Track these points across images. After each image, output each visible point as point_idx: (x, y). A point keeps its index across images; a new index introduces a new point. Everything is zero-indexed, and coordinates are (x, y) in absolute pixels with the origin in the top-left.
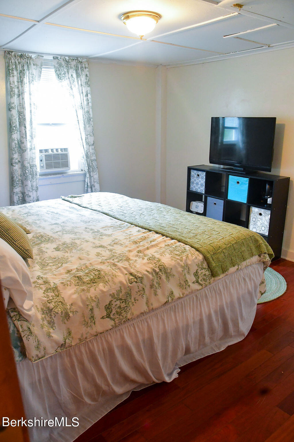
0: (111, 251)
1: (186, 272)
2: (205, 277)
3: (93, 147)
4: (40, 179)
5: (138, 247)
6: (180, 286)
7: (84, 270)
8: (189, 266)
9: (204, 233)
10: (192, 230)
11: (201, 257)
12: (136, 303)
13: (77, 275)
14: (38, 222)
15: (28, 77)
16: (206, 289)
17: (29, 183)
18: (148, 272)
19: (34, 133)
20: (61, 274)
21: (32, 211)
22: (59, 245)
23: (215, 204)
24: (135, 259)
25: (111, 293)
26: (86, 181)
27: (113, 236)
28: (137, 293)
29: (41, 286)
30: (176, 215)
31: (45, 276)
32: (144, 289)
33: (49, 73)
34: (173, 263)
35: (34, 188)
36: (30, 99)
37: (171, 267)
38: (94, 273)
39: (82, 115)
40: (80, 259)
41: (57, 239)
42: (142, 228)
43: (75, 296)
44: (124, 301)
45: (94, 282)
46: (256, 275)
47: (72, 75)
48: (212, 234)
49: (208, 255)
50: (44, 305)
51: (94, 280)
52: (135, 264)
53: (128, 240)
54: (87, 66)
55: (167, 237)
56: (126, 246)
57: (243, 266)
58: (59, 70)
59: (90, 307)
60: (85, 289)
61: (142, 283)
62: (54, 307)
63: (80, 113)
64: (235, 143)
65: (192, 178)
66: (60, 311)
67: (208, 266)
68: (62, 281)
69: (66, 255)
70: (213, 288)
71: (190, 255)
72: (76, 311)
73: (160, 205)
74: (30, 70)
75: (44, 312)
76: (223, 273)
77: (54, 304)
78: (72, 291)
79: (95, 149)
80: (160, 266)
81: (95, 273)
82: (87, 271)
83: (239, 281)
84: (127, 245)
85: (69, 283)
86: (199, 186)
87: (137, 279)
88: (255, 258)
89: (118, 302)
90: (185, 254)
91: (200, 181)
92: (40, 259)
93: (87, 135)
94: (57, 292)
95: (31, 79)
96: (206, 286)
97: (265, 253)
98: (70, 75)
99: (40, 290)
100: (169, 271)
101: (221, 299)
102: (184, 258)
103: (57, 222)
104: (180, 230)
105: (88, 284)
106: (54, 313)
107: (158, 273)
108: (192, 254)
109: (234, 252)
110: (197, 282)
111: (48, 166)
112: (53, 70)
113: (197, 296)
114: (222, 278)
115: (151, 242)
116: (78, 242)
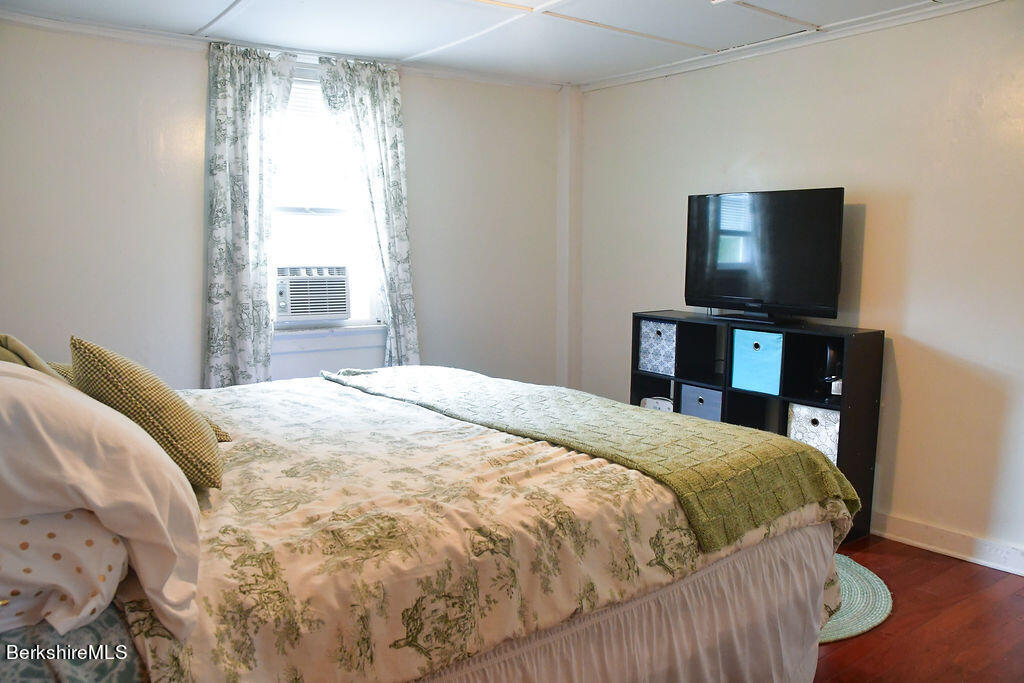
0: (431, 478)
1: (629, 535)
2: (680, 551)
3: (407, 266)
4: (275, 338)
5: (502, 472)
6: (614, 570)
7: (353, 518)
8: (638, 520)
9: (675, 442)
10: (643, 437)
11: (668, 498)
12: (490, 609)
13: (330, 528)
14: (255, 421)
15: (258, 100)
16: (682, 584)
17: (249, 345)
18: (526, 526)
19: (265, 228)
20: (291, 526)
21: (245, 400)
22: (299, 464)
23: (701, 401)
24: (494, 496)
25: (422, 576)
26: (388, 347)
27: (441, 451)
28: (493, 583)
29: (229, 550)
30: (604, 410)
31: (245, 528)
32: (513, 571)
33: (309, 94)
34: (594, 508)
35: (261, 358)
36: (261, 148)
37: (588, 518)
38: (378, 525)
39: (382, 192)
40: (346, 493)
41: (294, 452)
42: (517, 434)
43: (319, 580)
44: (457, 601)
45: (377, 545)
46: (815, 557)
47: (361, 100)
48: (695, 446)
49: (688, 494)
50: (229, 597)
51: (377, 541)
52: (492, 507)
53: (478, 459)
54: (397, 80)
55: (579, 452)
56: (473, 470)
57: (781, 530)
58: (332, 88)
59: (359, 612)
60: (350, 562)
61: (508, 554)
62: (258, 605)
63: (379, 186)
64: (744, 268)
65: (643, 340)
66: (273, 618)
67: (689, 523)
68: (290, 541)
69: (312, 485)
70: (703, 582)
71: (638, 491)
72: (319, 621)
73: (563, 390)
74: (264, 85)
75: (225, 617)
76: (729, 543)
77: (257, 598)
78: (314, 566)
79: (410, 271)
80: (559, 513)
81: (382, 525)
82: (359, 520)
83: (770, 567)
84: (472, 466)
85: (306, 545)
86: (662, 358)
87: (496, 543)
88: (811, 511)
89: (441, 604)
90: (626, 489)
91: (663, 347)
92: (240, 493)
93: (393, 238)
94: (269, 568)
95: (265, 104)
96: (684, 576)
97: (837, 497)
98: (357, 100)
99: (225, 559)
100: (583, 528)
101: (725, 618)
102: (625, 497)
103: (302, 421)
104: (613, 438)
105: (358, 549)
106: (256, 620)
107: (553, 531)
108: (645, 491)
109: (756, 490)
110: (660, 563)
111: (298, 307)
112: (318, 88)
113: (658, 604)
114: (727, 556)
115: (537, 462)
116: (348, 460)
